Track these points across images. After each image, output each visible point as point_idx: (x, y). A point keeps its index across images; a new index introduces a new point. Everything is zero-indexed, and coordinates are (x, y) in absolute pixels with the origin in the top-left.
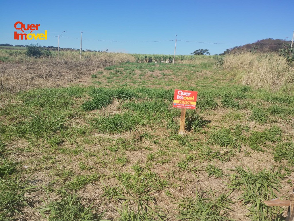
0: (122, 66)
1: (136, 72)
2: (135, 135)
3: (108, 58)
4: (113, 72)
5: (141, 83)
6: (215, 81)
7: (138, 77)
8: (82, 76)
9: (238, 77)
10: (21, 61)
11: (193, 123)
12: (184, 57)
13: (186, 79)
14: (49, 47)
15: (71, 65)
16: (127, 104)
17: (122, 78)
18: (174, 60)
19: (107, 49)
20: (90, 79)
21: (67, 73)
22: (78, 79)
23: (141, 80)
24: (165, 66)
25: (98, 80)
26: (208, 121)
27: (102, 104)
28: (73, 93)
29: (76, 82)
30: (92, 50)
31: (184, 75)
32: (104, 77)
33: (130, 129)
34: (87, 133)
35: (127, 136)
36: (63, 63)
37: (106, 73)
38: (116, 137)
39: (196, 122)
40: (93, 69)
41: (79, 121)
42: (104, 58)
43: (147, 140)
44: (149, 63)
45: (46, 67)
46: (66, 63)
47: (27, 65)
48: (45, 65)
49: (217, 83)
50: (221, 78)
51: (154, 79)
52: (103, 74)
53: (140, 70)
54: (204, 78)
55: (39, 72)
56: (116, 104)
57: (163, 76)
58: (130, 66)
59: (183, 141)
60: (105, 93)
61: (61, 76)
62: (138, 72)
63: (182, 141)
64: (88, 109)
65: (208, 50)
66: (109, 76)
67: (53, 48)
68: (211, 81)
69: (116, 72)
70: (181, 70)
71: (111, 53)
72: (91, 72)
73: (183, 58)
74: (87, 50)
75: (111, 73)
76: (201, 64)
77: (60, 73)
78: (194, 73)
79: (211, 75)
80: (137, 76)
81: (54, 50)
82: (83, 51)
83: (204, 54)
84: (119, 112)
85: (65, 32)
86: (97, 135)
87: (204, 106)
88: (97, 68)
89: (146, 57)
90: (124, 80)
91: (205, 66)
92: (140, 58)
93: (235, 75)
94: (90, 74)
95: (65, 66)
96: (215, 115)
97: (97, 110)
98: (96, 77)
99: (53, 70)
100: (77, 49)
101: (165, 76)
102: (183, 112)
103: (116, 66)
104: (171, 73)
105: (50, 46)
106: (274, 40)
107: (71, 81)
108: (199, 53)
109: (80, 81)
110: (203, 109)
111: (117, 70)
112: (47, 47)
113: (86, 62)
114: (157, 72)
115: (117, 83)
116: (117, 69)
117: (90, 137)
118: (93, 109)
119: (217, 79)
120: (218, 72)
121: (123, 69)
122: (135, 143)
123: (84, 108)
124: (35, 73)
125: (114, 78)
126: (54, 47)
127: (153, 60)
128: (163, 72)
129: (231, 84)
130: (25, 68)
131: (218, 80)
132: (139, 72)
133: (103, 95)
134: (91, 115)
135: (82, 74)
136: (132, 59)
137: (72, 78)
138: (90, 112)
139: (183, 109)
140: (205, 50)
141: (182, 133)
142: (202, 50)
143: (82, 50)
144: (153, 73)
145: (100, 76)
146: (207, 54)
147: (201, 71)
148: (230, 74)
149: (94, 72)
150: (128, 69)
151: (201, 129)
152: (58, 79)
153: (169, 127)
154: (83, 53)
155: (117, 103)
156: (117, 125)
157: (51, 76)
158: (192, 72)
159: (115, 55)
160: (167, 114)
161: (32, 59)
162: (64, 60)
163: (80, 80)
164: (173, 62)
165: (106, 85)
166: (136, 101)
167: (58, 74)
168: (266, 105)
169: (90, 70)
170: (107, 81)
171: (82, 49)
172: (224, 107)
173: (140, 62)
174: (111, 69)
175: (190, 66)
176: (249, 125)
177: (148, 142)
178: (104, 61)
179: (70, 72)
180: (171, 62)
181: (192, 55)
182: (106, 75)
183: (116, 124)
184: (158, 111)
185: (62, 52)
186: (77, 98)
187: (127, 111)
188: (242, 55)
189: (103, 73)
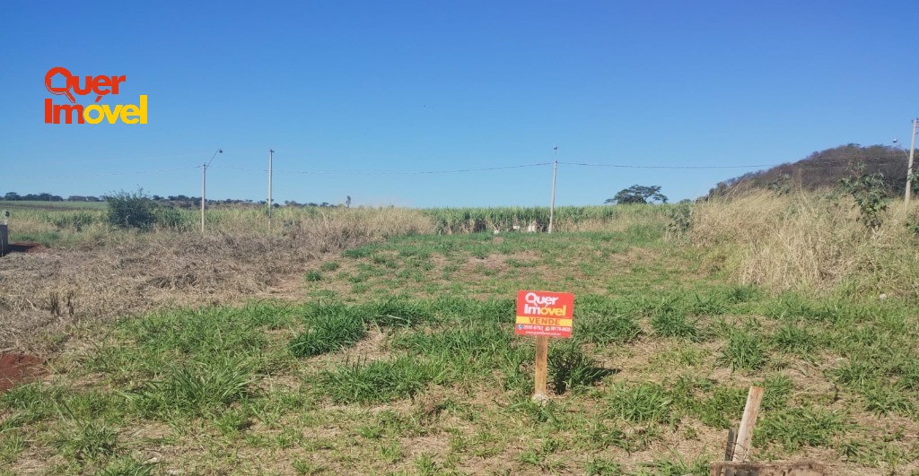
0: (391, 245)
1: (435, 260)
2: (422, 405)
3: (352, 224)
4: (367, 263)
5: (448, 292)
6: (665, 276)
7: (442, 274)
8: (278, 276)
9: (730, 264)
10: (99, 243)
11: (569, 375)
12: (581, 211)
13: (580, 273)
14: (172, 198)
15: (246, 249)
16: (403, 336)
17: (394, 279)
18: (553, 223)
19: (349, 198)
20: (301, 285)
21: (237, 270)
22: (268, 287)
23: (450, 282)
24: (522, 241)
25: (324, 286)
26: (610, 370)
27: (340, 339)
28: (264, 317)
29: (264, 294)
30: (303, 203)
31: (575, 263)
32: (342, 276)
33: (412, 392)
34: (306, 405)
35: (405, 408)
36: (224, 243)
37: (348, 266)
38: (377, 410)
39: (577, 373)
40: (310, 257)
41: (283, 380)
42: (340, 225)
43: (452, 415)
44: (474, 235)
45: (175, 257)
46: (230, 242)
47: (121, 253)
48: (172, 249)
49: (669, 284)
50: (683, 268)
51: (489, 278)
52: (339, 270)
53: (447, 255)
54: (635, 270)
55: (155, 271)
56: (377, 339)
57: (512, 268)
58: (418, 245)
59: (540, 415)
60: (347, 313)
61: (219, 279)
62: (440, 260)
63: (538, 415)
64: (305, 352)
65: (659, 188)
66: (355, 275)
67: (183, 202)
68: (652, 278)
69: (377, 261)
70: (567, 250)
71: (361, 208)
72: (304, 266)
73: (578, 215)
74: (287, 202)
75: (362, 265)
76: (629, 231)
77: (215, 271)
78: (605, 255)
79: (654, 260)
80: (437, 271)
81: (187, 206)
82: (277, 206)
83: (649, 199)
84: (386, 358)
85: (221, 152)
86: (329, 408)
87: (603, 335)
88: (319, 254)
89: (467, 217)
90: (401, 283)
91: (639, 235)
92: (449, 221)
93: (724, 258)
94: (303, 270)
95: (229, 250)
96: (631, 356)
97: (328, 355)
98: (318, 278)
99: (194, 264)
100: (255, 201)
101: (519, 269)
102: (540, 346)
103: (376, 245)
104: (535, 258)
105: (175, 195)
106: (864, 148)
107: (249, 291)
108: (631, 197)
109: (273, 292)
110: (601, 343)
111: (380, 257)
112: (166, 198)
113: (287, 237)
114: (497, 259)
115: (379, 292)
116: (380, 254)
117: (313, 413)
118: (317, 353)
119: (672, 272)
120: (676, 251)
121: (396, 253)
122: (423, 422)
123: (295, 349)
124: (144, 275)
125: (372, 279)
126: (187, 199)
127: (490, 225)
128: (513, 257)
129: (709, 282)
130: (117, 262)
131: (674, 275)
132: (445, 258)
133: (341, 316)
134: (312, 366)
135: (279, 272)
136: (424, 224)
137: (251, 283)
138: (309, 360)
139: (541, 338)
140: (649, 189)
141: (540, 396)
142: (640, 189)
143: (273, 203)
144: (483, 261)
145: (332, 274)
146: (657, 199)
147: (626, 251)
148: (710, 255)
149: (313, 266)
150: (411, 251)
151: (590, 387)
152: (213, 289)
153: (509, 386)
154: (278, 213)
155: (378, 336)
156: (380, 384)
157: (192, 279)
158: (599, 253)
159: (373, 213)
160: (505, 357)
161: (130, 236)
162: (224, 234)
163: (273, 289)
164: (550, 228)
165: (349, 300)
166: (428, 329)
167: (210, 273)
168: (770, 330)
169: (302, 260)
170: (350, 287)
171: (272, 200)
172: (660, 334)
173: (450, 232)
174: (362, 256)
175: (594, 237)
176: (714, 376)
177: (454, 418)
178: (340, 234)
179: (244, 268)
180: (545, 229)
181: (610, 204)
182: (347, 272)
183: (378, 382)
184: (483, 351)
185: (214, 212)
186: (273, 329)
187: (404, 354)
188: (745, 200)
189: (338, 267)
